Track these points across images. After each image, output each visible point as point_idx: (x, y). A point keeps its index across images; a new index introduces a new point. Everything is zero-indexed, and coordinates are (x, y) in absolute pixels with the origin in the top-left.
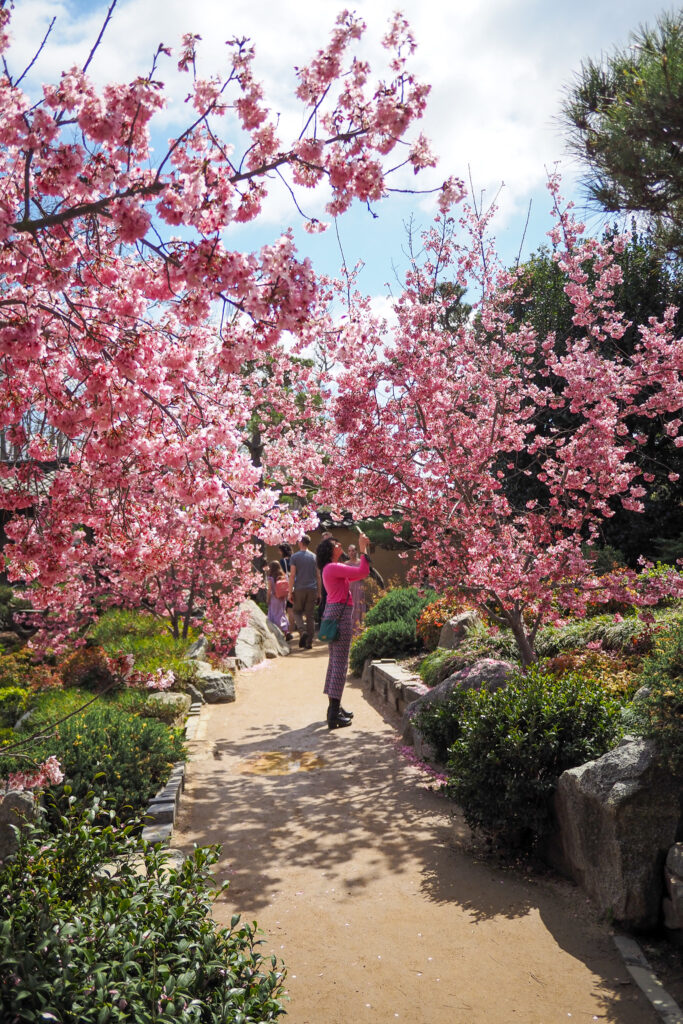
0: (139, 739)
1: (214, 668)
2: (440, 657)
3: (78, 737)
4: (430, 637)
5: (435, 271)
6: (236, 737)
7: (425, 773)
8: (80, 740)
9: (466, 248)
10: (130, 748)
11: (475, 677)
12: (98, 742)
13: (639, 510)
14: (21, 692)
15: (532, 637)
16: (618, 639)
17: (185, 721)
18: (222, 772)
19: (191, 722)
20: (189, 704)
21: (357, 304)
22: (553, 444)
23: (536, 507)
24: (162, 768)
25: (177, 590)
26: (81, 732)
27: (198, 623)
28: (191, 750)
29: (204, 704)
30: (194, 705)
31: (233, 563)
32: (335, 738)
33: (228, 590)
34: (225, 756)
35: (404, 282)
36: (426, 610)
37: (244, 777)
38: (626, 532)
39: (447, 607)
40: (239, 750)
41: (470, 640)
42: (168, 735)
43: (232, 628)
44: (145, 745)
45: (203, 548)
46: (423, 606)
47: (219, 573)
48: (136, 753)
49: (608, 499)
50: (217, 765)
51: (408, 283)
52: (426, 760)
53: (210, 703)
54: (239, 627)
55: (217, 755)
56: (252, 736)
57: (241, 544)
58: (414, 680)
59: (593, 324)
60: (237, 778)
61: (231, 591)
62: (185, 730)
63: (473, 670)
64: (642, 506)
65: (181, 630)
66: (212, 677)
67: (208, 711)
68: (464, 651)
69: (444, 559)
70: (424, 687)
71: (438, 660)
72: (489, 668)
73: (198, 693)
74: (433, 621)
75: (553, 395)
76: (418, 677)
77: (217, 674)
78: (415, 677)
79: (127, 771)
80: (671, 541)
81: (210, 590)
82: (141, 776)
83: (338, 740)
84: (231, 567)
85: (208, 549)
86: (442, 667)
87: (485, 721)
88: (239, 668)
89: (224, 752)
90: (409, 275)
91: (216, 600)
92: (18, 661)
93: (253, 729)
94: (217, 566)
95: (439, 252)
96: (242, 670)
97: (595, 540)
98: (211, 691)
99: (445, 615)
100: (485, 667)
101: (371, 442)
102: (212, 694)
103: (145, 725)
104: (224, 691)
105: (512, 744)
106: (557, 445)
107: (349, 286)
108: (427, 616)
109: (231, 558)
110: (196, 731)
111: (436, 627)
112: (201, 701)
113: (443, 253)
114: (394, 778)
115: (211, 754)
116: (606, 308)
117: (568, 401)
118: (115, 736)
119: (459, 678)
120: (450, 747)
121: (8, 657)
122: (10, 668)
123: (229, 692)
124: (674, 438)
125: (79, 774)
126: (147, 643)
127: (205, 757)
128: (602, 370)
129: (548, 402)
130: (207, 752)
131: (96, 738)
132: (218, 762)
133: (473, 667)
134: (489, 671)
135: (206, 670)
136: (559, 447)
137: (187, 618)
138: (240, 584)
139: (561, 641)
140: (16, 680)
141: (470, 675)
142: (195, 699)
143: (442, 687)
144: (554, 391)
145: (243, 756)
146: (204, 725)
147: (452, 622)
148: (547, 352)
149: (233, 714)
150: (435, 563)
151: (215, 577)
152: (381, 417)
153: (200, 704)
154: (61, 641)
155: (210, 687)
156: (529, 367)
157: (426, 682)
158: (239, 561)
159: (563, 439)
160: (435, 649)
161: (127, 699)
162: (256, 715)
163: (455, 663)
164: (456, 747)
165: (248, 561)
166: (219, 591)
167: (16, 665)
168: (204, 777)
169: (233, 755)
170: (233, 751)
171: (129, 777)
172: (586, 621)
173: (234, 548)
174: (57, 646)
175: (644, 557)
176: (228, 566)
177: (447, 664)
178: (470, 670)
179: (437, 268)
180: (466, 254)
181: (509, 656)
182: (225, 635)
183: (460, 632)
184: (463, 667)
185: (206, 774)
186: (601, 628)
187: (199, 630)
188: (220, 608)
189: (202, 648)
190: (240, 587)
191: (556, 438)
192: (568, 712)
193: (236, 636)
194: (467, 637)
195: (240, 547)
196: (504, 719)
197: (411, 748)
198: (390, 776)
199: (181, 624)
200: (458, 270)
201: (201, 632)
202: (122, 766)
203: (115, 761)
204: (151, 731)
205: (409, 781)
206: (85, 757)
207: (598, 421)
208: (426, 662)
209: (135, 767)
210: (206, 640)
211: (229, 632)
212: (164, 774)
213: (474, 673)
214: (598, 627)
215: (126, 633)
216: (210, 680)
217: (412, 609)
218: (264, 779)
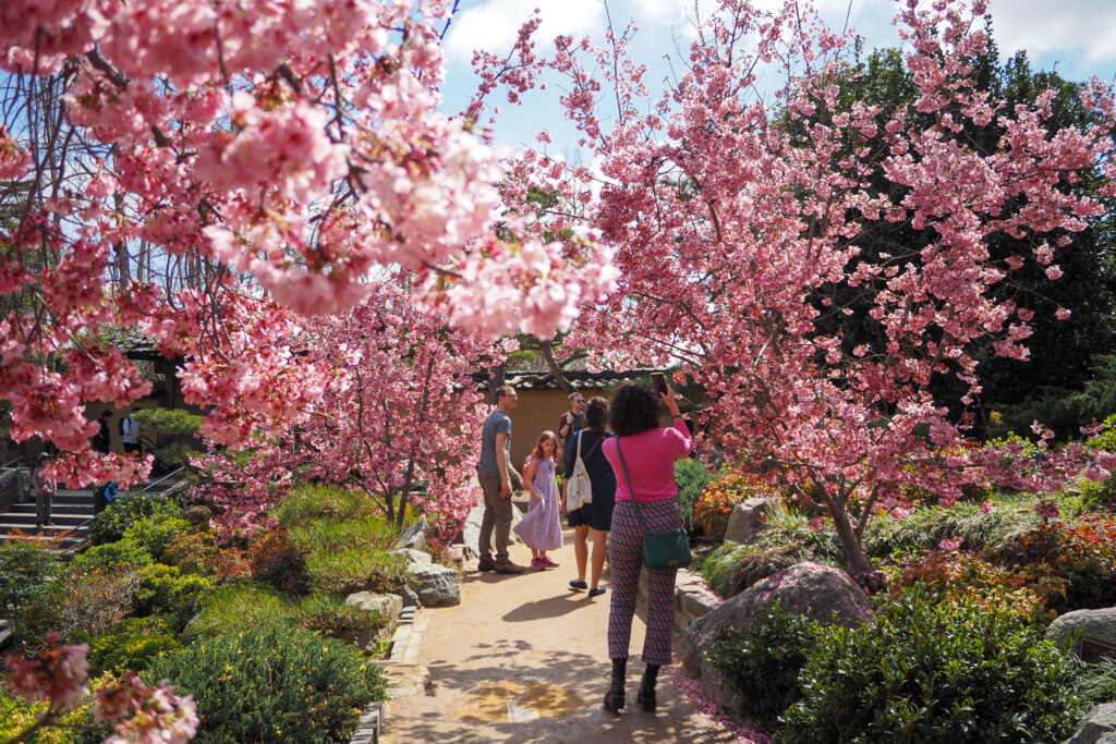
0: (314, 673)
1: (434, 560)
2: (731, 554)
3: (228, 668)
4: (713, 525)
5: (730, 38)
6: (458, 659)
7: (720, 726)
8: (229, 674)
9: (769, 14)
10: (300, 686)
11: (791, 588)
12: (254, 677)
13: (1022, 357)
14: (202, 581)
15: (858, 532)
16: (976, 535)
17: (392, 633)
18: (435, 715)
19: (402, 633)
20: (399, 609)
21: (627, 76)
22: (882, 274)
23: (867, 354)
24: (345, 717)
25: (391, 460)
26: (233, 660)
27: (419, 500)
28: (392, 680)
29: (419, 608)
30: (406, 609)
31: (462, 427)
32: (592, 662)
33: (455, 461)
34: (441, 690)
35: (687, 57)
36: (707, 490)
37: (465, 726)
38: (946, 397)
39: (734, 488)
40: (461, 679)
41: (770, 532)
42: (357, 664)
43: (460, 509)
44: (322, 682)
45: (426, 409)
46: (700, 485)
47: (445, 440)
48: (307, 696)
49: (967, 344)
50: (429, 705)
51: (693, 58)
52: (727, 710)
53: (427, 606)
54: (468, 506)
55: (429, 688)
56: (479, 657)
57: (472, 405)
58: (695, 583)
59: (942, 111)
60: (454, 727)
61: (459, 462)
62: (392, 643)
63: (786, 578)
64: (1026, 352)
65: (397, 509)
66: (431, 573)
67: (424, 618)
68: (763, 547)
69: (742, 423)
70: (710, 594)
71: (729, 558)
72: (811, 577)
73: (412, 593)
74: (717, 505)
75: (890, 204)
76: (699, 579)
77: (438, 569)
78: (695, 579)
79: (292, 724)
80: (1014, 407)
81: (433, 461)
82: (313, 731)
83: (596, 666)
84: (459, 433)
85: (431, 410)
86: (737, 570)
87: (846, 680)
88: (468, 559)
89: (439, 683)
90: (695, 47)
91: (441, 472)
92: (206, 542)
93: (482, 646)
94: (443, 431)
95: (736, 14)
96: (471, 561)
97: (973, 396)
98: (430, 590)
99: (733, 498)
100: (805, 575)
101: (651, 255)
102: (430, 595)
103: (326, 649)
104: (446, 591)
105: (895, 724)
106: (888, 275)
107: (616, 57)
108: (709, 498)
109: (459, 420)
110: (406, 647)
111: (721, 513)
112: (416, 605)
113: (741, 16)
114: (677, 734)
115: (421, 687)
116: (961, 89)
117: (910, 213)
118: (280, 667)
119: (766, 588)
120: (782, 715)
121: (193, 537)
122: (194, 551)
123: (452, 593)
124: (1047, 267)
125: (223, 727)
126: (344, 530)
127: (413, 690)
128: (969, 162)
129: (882, 214)
130: (415, 684)
131: (251, 670)
132: (430, 698)
133: (787, 573)
134: (811, 581)
135: (422, 563)
136: (890, 278)
137: (405, 495)
138: (470, 454)
139: (894, 537)
140: (201, 565)
141: (782, 586)
142: (408, 601)
143: (741, 600)
144: (890, 199)
145: (465, 689)
146: (417, 638)
147: (744, 507)
148: (891, 137)
149: (456, 623)
150: (729, 428)
151: (440, 445)
152: (663, 222)
153: (414, 608)
154: (252, 520)
155: (426, 586)
156: (863, 161)
157: (712, 587)
158: (469, 424)
159: (896, 268)
160: (721, 543)
161: (314, 605)
162: (486, 625)
163: (755, 565)
164: (792, 716)
165: (480, 425)
166: (445, 462)
167: (202, 546)
168: (408, 724)
169: (452, 687)
170: (452, 681)
171: (293, 733)
172: (925, 508)
173: (463, 409)
174: (247, 526)
175: (1040, 423)
176: (456, 432)
177: (744, 565)
178: (781, 578)
179: (733, 35)
180: (771, 21)
181: (826, 556)
182: (450, 516)
183: (757, 520)
184: (767, 572)
185: (413, 719)
186: (950, 520)
187: (420, 509)
188: (446, 482)
189: (420, 533)
190: (471, 458)
191: (886, 266)
192: (986, 668)
193: (464, 518)
194: (765, 528)
195: (471, 408)
196: (878, 678)
197: (696, 682)
198: (671, 730)
199: (397, 500)
200: (759, 41)
201: (423, 512)
202: (285, 716)
203: (276, 707)
204: (333, 660)
205: (700, 740)
206: (233, 701)
207: (962, 234)
208: (710, 560)
209: (305, 717)
210: (425, 524)
211: (455, 513)
212: (347, 726)
213: (787, 582)
214: (945, 518)
215: (320, 515)
216: (429, 577)
217: (687, 489)
218: (493, 729)
